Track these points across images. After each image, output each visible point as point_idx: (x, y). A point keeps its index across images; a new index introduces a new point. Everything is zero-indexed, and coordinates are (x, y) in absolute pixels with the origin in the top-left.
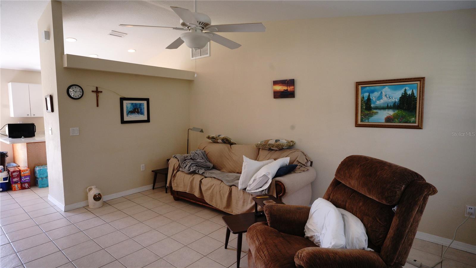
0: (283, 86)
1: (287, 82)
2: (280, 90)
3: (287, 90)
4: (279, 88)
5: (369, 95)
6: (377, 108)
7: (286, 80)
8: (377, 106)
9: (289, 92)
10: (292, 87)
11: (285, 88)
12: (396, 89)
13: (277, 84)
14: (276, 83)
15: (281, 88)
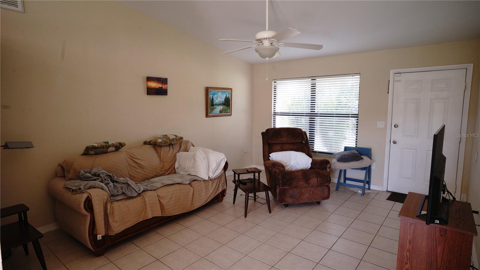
0: (159, 83)
1: (162, 80)
2: (155, 87)
3: (162, 88)
4: (153, 85)
5: (213, 97)
6: (216, 105)
7: (162, 78)
8: (216, 103)
9: (163, 89)
10: (166, 86)
11: (160, 86)
12: (223, 93)
13: (153, 81)
14: (149, 79)
15: (157, 86)
